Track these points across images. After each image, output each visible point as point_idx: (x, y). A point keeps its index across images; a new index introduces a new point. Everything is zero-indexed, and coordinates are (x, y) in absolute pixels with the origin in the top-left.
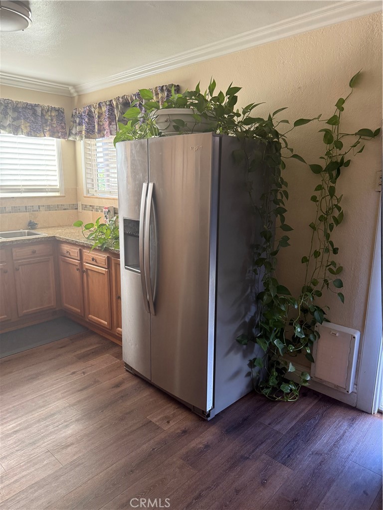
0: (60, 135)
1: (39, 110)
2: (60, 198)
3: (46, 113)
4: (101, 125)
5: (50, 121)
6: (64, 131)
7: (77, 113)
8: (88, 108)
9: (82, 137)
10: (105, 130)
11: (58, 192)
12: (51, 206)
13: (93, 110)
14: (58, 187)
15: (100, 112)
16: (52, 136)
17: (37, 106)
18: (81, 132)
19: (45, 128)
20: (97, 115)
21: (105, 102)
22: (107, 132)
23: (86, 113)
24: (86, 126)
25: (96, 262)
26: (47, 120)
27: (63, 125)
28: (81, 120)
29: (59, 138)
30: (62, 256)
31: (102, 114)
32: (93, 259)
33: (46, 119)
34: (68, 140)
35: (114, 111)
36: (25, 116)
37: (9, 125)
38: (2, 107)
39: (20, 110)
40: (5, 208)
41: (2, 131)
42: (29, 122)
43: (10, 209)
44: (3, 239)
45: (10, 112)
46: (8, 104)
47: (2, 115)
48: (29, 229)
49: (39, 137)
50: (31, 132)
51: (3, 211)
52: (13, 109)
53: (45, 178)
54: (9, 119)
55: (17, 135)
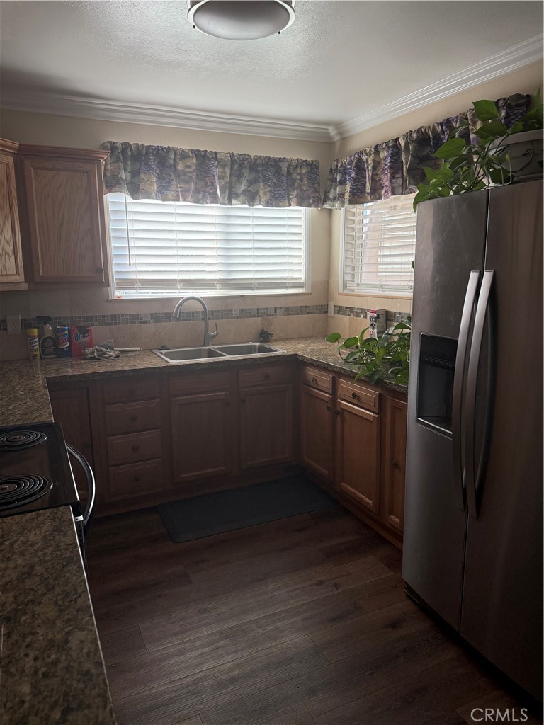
0: (311, 201)
1: (284, 166)
2: (305, 297)
3: (294, 169)
4: (377, 181)
5: (299, 181)
6: (317, 195)
7: (339, 165)
8: (356, 156)
9: (343, 203)
10: (383, 187)
11: (303, 287)
12: (291, 308)
13: (365, 158)
14: (303, 280)
15: (376, 159)
16: (300, 204)
17: (282, 161)
18: (342, 195)
19: (291, 193)
20: (372, 165)
21: (387, 143)
22: (386, 191)
23: (354, 165)
24: (352, 185)
25: (359, 400)
26: (294, 181)
27: (316, 186)
28: (344, 176)
29: (309, 206)
30: (305, 384)
31: (379, 162)
32: (354, 396)
33: (292, 179)
34: (322, 209)
35: (400, 156)
36: (265, 176)
37: (244, 191)
38: (236, 166)
39: (259, 169)
40: (231, 311)
41: (234, 201)
42: (269, 186)
43: (238, 312)
44: (228, 357)
45: (246, 173)
46: (243, 160)
47: (234, 179)
48: (261, 342)
49: (281, 207)
50: (271, 200)
51: (227, 314)
52: (250, 167)
53: (285, 267)
54: (245, 183)
55: (253, 206)
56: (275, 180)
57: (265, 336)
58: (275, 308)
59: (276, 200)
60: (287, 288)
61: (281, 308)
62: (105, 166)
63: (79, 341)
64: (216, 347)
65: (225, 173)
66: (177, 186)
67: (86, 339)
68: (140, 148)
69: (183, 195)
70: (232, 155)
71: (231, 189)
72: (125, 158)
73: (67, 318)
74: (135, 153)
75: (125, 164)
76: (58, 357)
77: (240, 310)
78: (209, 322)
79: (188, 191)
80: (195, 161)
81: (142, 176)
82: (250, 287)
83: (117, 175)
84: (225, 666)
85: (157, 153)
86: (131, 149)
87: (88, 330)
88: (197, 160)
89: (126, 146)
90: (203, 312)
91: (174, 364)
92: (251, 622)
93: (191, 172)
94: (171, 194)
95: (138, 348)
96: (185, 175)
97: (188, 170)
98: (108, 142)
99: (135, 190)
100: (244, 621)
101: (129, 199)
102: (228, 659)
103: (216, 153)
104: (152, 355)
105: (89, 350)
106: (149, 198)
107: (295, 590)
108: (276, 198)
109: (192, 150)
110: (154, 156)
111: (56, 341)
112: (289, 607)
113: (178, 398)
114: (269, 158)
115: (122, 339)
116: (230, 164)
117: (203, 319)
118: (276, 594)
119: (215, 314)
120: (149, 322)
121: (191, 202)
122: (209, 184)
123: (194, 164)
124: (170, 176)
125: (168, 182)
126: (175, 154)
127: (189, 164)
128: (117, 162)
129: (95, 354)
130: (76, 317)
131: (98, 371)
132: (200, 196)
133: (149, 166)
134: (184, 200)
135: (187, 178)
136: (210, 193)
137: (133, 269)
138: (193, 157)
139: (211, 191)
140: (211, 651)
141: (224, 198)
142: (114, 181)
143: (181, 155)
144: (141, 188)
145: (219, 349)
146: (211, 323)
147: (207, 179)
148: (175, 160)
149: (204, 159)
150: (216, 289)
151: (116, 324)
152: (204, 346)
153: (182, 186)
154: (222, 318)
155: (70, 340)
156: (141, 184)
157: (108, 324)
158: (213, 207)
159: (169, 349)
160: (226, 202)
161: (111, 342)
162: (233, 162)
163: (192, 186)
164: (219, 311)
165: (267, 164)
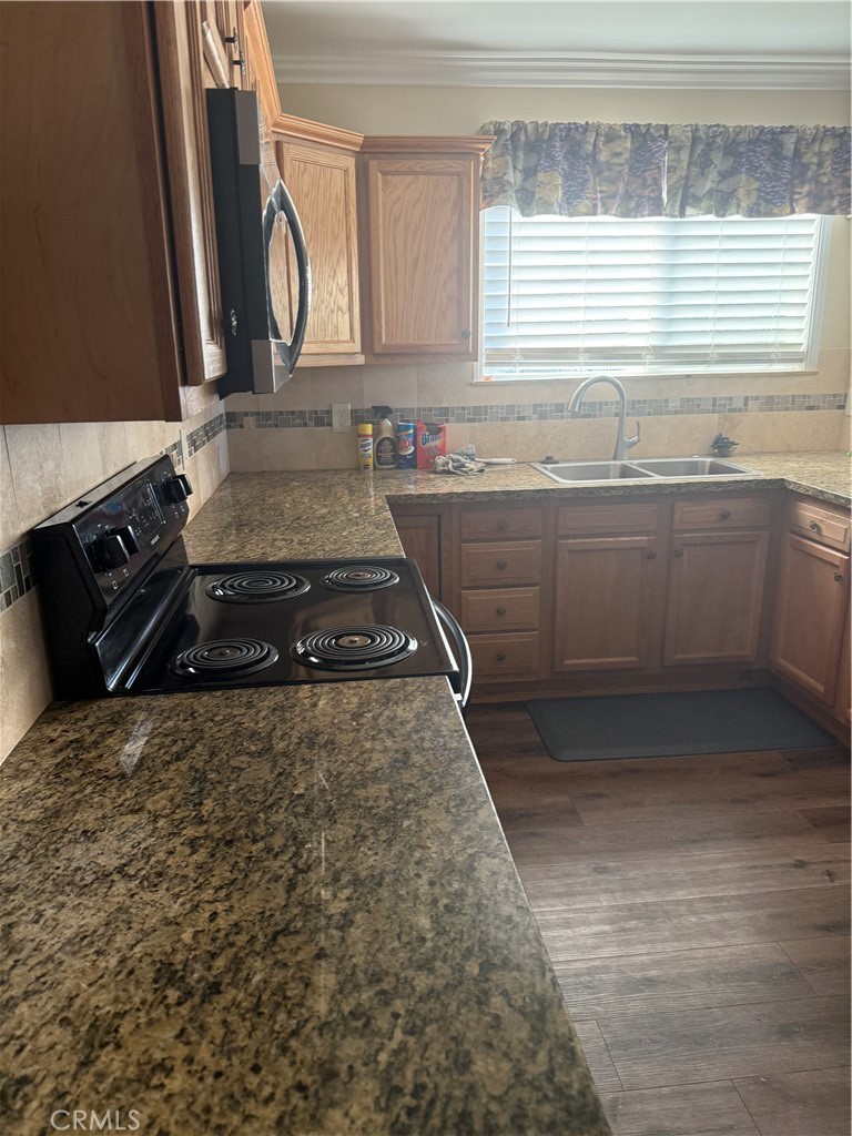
0: (835, 204)
1: (790, 142)
2: (804, 378)
3: (808, 146)
5: (815, 168)
11: (801, 361)
12: (776, 398)
14: (802, 349)
16: (812, 209)
17: (786, 132)
19: (798, 190)
26: (805, 167)
29: (831, 212)
30: (796, 533)
33: (803, 164)
36: (750, 162)
37: (711, 191)
38: (700, 148)
39: (742, 149)
40: (666, 401)
41: (689, 211)
42: (757, 179)
43: (678, 404)
44: (658, 479)
45: (717, 158)
46: (715, 136)
47: (695, 170)
48: (715, 456)
49: (776, 215)
50: (757, 204)
51: (660, 408)
52: (725, 148)
53: (772, 325)
54: (713, 175)
55: (723, 216)
56: (768, 169)
57: (722, 446)
58: (746, 398)
59: (768, 204)
60: (771, 361)
61: (757, 398)
62: (485, 163)
63: (428, 445)
64: (635, 462)
65: (680, 161)
66: (595, 189)
67: (437, 443)
68: (540, 130)
69: (604, 204)
70: (696, 129)
71: (686, 187)
72: (515, 148)
73: (413, 409)
74: (532, 138)
75: (515, 157)
76: (398, 467)
77: (682, 399)
78: (627, 420)
79: (613, 197)
80: (629, 145)
81: (541, 176)
82: (703, 359)
83: (501, 178)
84: (637, 959)
85: (567, 136)
86: (526, 131)
87: (441, 429)
88: (632, 143)
89: (519, 127)
90: (617, 403)
91: (568, 486)
92: (679, 902)
93: (622, 165)
94: (584, 205)
95: (509, 460)
96: (610, 169)
97: (616, 160)
98: (491, 123)
99: (528, 201)
100: (668, 898)
101: (517, 216)
102: (643, 949)
103: (666, 128)
104: (532, 472)
105: (440, 460)
106: (548, 212)
107: (755, 867)
108: (768, 201)
109: (625, 125)
110: (561, 140)
111: (396, 443)
112: (745, 892)
113: (571, 541)
114: (762, 129)
115: (488, 445)
116: (689, 144)
117: (616, 415)
118: (722, 867)
119: (638, 407)
120: (530, 418)
121: (616, 215)
122: (649, 182)
123: (626, 149)
124: (585, 172)
125: (581, 184)
126: (597, 135)
127: (618, 150)
128: (503, 155)
129: (450, 466)
130: (425, 409)
131: (455, 491)
132: (632, 205)
133: (553, 158)
134: (606, 212)
135: (613, 175)
136: (650, 198)
137: (513, 332)
138: (625, 138)
139: (652, 195)
140: (614, 932)
141: (673, 206)
142: (497, 188)
143: (606, 135)
144: (537, 196)
145: (641, 465)
146: (630, 421)
147: (646, 175)
148: (595, 145)
149: (643, 139)
150: (644, 364)
151: (480, 420)
152: (615, 459)
153: (604, 188)
154: (649, 414)
155: (415, 443)
156: (538, 189)
157: (469, 420)
158: (652, 222)
159: (557, 463)
160: (677, 213)
161: (472, 449)
162: (695, 140)
163: (621, 187)
164: (645, 402)
165: (758, 139)
